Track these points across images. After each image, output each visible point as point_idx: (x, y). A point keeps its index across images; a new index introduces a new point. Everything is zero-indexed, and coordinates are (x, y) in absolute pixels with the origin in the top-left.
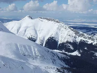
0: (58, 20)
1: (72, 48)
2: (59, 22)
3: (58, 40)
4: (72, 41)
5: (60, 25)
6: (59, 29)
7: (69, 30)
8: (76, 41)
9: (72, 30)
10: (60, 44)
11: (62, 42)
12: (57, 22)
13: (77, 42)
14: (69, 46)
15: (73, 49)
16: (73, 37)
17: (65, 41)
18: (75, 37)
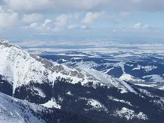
0: (7, 42)
1: (41, 94)
2: (11, 46)
3: (13, 82)
4: (40, 82)
5: (13, 51)
6: (11, 59)
7: (33, 60)
8: (48, 80)
9: (39, 60)
10: (17, 89)
11: (20, 85)
12: (6, 45)
13: (51, 83)
14: (37, 92)
15: (45, 96)
16: (43, 74)
17: (27, 82)
18: (46, 74)
